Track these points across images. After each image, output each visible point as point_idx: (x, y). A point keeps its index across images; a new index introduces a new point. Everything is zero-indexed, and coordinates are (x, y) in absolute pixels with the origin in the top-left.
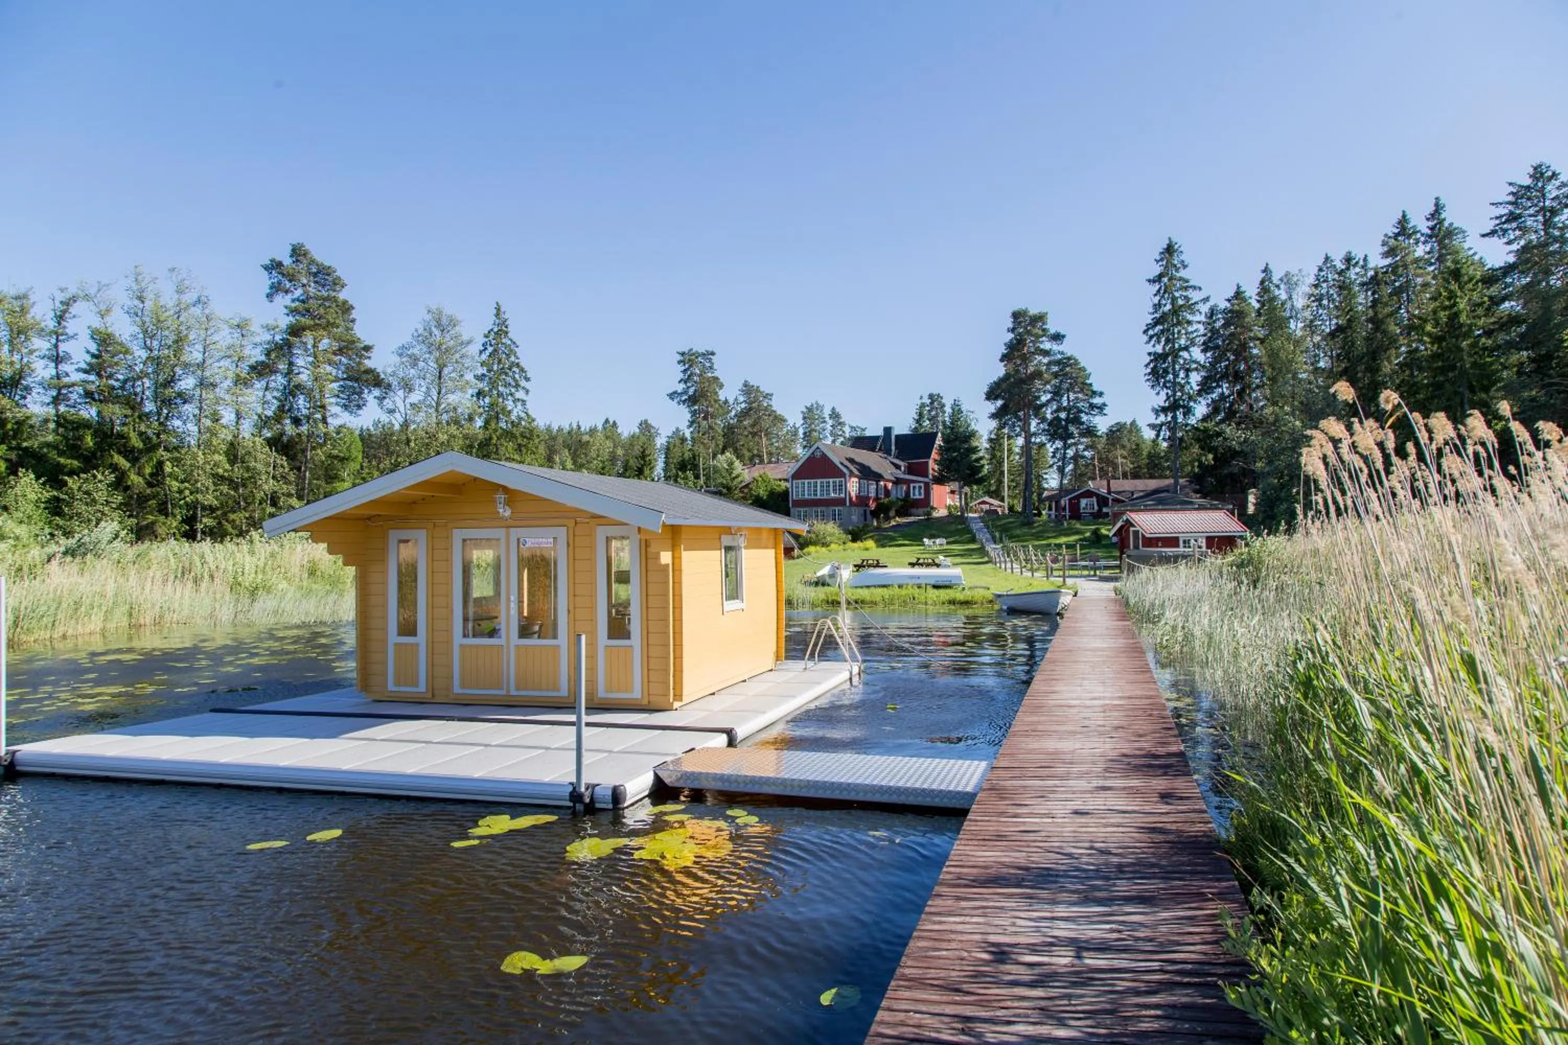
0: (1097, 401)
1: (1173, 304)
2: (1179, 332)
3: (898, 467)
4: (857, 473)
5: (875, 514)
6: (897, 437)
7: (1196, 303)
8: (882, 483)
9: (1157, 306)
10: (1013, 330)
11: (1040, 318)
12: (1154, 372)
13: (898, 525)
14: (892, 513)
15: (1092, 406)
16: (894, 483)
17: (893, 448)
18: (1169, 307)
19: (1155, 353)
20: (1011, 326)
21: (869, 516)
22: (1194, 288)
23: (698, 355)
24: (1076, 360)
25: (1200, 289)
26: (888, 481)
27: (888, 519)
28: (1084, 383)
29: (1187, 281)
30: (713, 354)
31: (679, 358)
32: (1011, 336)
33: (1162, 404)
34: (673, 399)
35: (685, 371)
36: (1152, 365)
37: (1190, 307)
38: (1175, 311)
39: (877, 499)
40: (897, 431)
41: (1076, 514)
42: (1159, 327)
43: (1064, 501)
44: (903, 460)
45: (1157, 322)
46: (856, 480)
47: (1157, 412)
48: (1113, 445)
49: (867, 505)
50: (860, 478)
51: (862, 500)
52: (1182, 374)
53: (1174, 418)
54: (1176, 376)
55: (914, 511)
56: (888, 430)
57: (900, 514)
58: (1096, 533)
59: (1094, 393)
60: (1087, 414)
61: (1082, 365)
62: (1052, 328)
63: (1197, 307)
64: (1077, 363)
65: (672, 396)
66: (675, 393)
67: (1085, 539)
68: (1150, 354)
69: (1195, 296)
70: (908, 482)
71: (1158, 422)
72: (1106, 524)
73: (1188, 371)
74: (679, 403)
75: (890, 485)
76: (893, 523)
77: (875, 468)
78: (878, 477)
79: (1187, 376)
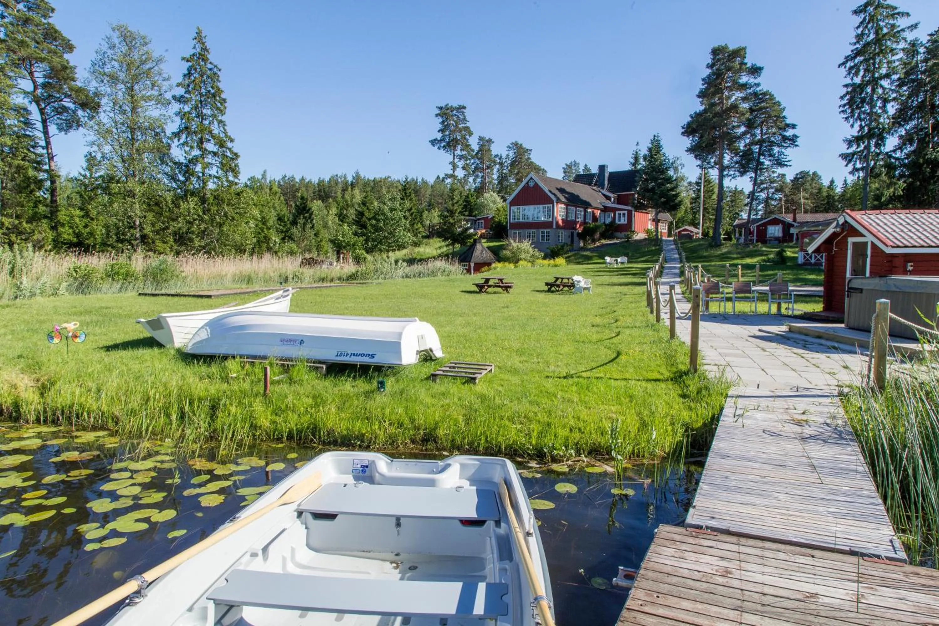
0: (789, 133)
1: (877, 33)
2: (880, 61)
3: (608, 198)
4: (563, 199)
5: (582, 236)
6: (611, 174)
7: (903, 30)
8: (589, 210)
9: (859, 37)
10: (711, 66)
11: (739, 53)
12: (851, 103)
13: (602, 246)
14: (597, 235)
15: (785, 138)
16: (601, 210)
17: (606, 183)
18: (872, 36)
19: (853, 85)
20: (710, 61)
21: (576, 238)
22: (902, 14)
23: (452, 109)
24: (771, 95)
25: (908, 14)
26: (597, 209)
27: (594, 241)
28: (778, 117)
29: (896, 8)
30: (464, 108)
31: (438, 111)
32: (709, 71)
33: (856, 134)
34: (434, 145)
35: (442, 123)
36: (848, 97)
37: (895, 34)
38: (878, 41)
39: (584, 223)
40: (610, 169)
41: (762, 237)
42: (860, 59)
43: (754, 227)
44: (613, 193)
45: (858, 53)
46: (563, 206)
47: (850, 143)
48: (798, 189)
49: (575, 229)
50: (567, 205)
51: (569, 224)
52: (879, 104)
53: (867, 147)
54: (872, 106)
55: (618, 234)
56: (602, 168)
57: (604, 236)
58: (780, 254)
59: (788, 125)
60: (779, 146)
61: (777, 99)
62: (749, 61)
63: (904, 34)
64: (772, 97)
65: (433, 142)
66: (436, 140)
67: (768, 260)
68: (846, 86)
69: (902, 23)
70: (614, 210)
71: (851, 150)
72: (791, 247)
73: (885, 101)
74: (439, 148)
75: (598, 213)
76: (598, 244)
77: (584, 197)
78: (586, 205)
79: (884, 106)
